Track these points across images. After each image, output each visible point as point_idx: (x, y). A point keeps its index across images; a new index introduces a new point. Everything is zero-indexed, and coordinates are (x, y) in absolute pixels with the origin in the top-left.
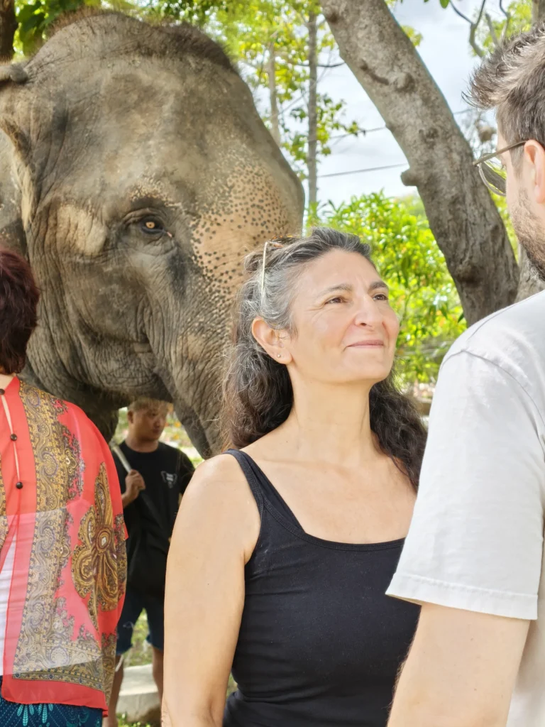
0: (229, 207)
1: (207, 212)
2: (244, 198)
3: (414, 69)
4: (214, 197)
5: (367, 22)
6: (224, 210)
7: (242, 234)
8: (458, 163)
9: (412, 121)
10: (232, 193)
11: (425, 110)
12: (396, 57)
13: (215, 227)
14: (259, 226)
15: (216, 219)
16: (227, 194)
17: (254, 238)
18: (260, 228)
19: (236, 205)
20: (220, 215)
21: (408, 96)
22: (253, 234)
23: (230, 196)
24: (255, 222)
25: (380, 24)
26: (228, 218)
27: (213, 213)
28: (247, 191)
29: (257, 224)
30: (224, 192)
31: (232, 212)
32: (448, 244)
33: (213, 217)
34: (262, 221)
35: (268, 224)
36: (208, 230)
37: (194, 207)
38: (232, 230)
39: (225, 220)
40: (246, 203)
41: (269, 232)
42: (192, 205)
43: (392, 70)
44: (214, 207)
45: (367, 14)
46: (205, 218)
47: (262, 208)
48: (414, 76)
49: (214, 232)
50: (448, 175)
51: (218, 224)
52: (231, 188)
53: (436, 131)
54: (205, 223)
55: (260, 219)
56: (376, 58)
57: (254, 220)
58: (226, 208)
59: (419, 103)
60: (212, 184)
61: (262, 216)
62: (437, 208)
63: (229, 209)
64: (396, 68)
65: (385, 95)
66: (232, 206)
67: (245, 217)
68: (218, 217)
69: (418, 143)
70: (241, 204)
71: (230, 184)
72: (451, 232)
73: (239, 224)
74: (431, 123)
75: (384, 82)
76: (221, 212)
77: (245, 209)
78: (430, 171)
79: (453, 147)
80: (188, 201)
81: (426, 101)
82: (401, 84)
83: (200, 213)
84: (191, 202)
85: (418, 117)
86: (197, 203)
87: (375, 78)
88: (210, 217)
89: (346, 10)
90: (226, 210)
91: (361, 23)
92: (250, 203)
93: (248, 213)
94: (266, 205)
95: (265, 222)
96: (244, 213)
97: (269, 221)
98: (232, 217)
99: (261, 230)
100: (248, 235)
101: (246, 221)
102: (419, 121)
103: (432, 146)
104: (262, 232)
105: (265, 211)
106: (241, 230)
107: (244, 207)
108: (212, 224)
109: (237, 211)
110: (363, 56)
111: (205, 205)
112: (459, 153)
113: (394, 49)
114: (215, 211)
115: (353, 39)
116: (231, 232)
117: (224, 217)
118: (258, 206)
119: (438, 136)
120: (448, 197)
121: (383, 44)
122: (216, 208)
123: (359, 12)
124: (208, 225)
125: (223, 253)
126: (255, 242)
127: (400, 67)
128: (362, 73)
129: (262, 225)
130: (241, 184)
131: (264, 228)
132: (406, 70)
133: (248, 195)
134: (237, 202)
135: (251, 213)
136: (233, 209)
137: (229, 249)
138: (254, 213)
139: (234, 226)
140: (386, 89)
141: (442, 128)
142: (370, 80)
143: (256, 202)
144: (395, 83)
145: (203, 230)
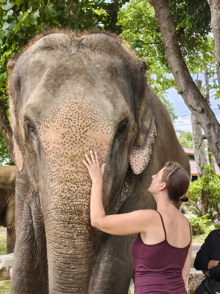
0: (55, 119)
1: (44, 122)
2: (63, 114)
3: (204, 106)
4: (49, 114)
5: (190, 94)
6: (52, 120)
7: (58, 132)
8: (217, 132)
9: (204, 121)
10: (58, 112)
11: (208, 118)
12: (199, 103)
13: (46, 129)
14: (67, 128)
15: (47, 125)
16: (56, 113)
17: (63, 134)
18: (67, 129)
19: (58, 118)
20: (50, 123)
21: (202, 114)
22: (63, 133)
23: (57, 114)
24: (65, 127)
25: (194, 94)
26: (53, 124)
27: (46, 122)
28: (66, 111)
29: (66, 128)
30: (55, 112)
31: (55, 122)
32: (216, 155)
33: (46, 124)
34: (69, 126)
35: (72, 127)
36: (43, 130)
37: (39, 120)
38: (53, 130)
39: (51, 126)
40: (63, 117)
41: (72, 131)
42: (38, 118)
43: (198, 107)
44: (47, 119)
45: (191, 91)
46: (43, 125)
47: (71, 119)
48: (204, 108)
49: (46, 131)
50: (214, 136)
51: (48, 128)
52: (58, 110)
53: (211, 124)
54: (43, 127)
55: (68, 125)
56: (193, 104)
57: (65, 125)
58: (53, 120)
59: (206, 116)
60: (51, 108)
61: (70, 123)
62: (212, 145)
63: (54, 120)
64: (199, 106)
65: (197, 114)
66: (56, 119)
67: (61, 124)
68: (48, 124)
69: (206, 127)
70: (60, 118)
71: (59, 108)
72: (216, 152)
73: (58, 127)
74: (209, 121)
75: (196, 110)
76: (50, 121)
77: (62, 120)
78: (209, 135)
79: (216, 128)
80: (36, 117)
81: (208, 115)
82: (200, 111)
83: (41, 122)
84: (37, 117)
85: (205, 120)
86: (40, 118)
87: (194, 109)
88: (45, 124)
89: (185, 91)
90: (53, 121)
91: (189, 94)
92: (65, 117)
93: (63, 122)
94: (74, 118)
95: (70, 126)
96: (61, 122)
97: (73, 126)
98: (55, 124)
99: (68, 130)
100: (61, 133)
101: (61, 126)
102: (206, 121)
103: (209, 128)
104: (68, 131)
105: (72, 121)
106: (58, 130)
107: (62, 119)
108: (45, 128)
109: (58, 121)
110: (190, 103)
111: (44, 118)
112: (218, 130)
113: (198, 101)
114: (48, 121)
115: (187, 98)
116: (53, 131)
117: (51, 124)
118: (69, 119)
119: (211, 125)
120: (215, 142)
121: (195, 100)
122: (48, 120)
123: (188, 91)
124: (44, 128)
125: (48, 141)
126: (63, 136)
127: (200, 106)
128: (190, 108)
129: (69, 128)
130: (64, 108)
131: (69, 129)
132: (202, 107)
133: (65, 113)
134: (59, 116)
135: (64, 122)
136: (56, 120)
137: (51, 140)
138: (65, 122)
139: (55, 129)
140: (196, 112)
141: (212, 123)
142: (192, 110)
143: (68, 117)
144: (199, 110)
145: (42, 130)
